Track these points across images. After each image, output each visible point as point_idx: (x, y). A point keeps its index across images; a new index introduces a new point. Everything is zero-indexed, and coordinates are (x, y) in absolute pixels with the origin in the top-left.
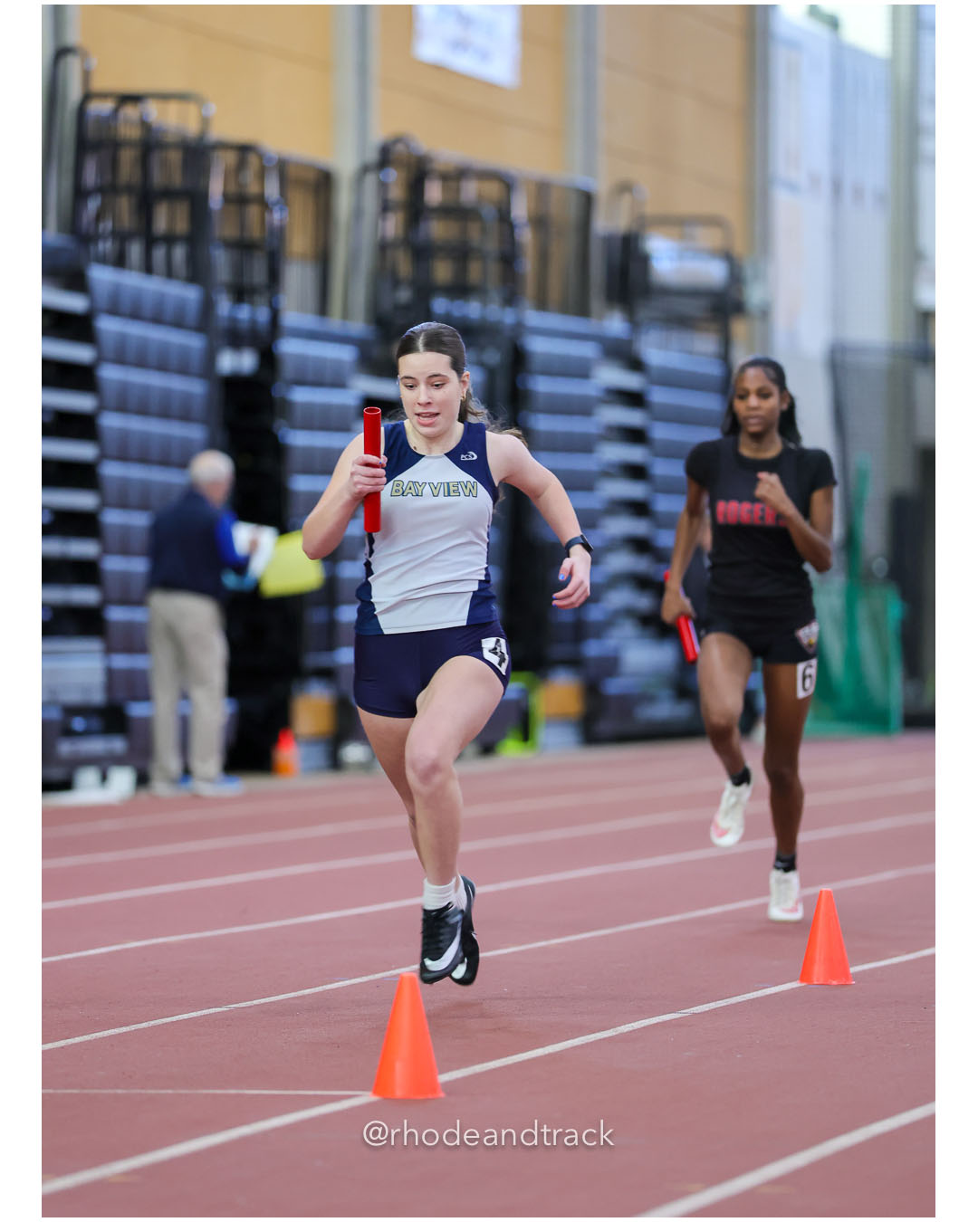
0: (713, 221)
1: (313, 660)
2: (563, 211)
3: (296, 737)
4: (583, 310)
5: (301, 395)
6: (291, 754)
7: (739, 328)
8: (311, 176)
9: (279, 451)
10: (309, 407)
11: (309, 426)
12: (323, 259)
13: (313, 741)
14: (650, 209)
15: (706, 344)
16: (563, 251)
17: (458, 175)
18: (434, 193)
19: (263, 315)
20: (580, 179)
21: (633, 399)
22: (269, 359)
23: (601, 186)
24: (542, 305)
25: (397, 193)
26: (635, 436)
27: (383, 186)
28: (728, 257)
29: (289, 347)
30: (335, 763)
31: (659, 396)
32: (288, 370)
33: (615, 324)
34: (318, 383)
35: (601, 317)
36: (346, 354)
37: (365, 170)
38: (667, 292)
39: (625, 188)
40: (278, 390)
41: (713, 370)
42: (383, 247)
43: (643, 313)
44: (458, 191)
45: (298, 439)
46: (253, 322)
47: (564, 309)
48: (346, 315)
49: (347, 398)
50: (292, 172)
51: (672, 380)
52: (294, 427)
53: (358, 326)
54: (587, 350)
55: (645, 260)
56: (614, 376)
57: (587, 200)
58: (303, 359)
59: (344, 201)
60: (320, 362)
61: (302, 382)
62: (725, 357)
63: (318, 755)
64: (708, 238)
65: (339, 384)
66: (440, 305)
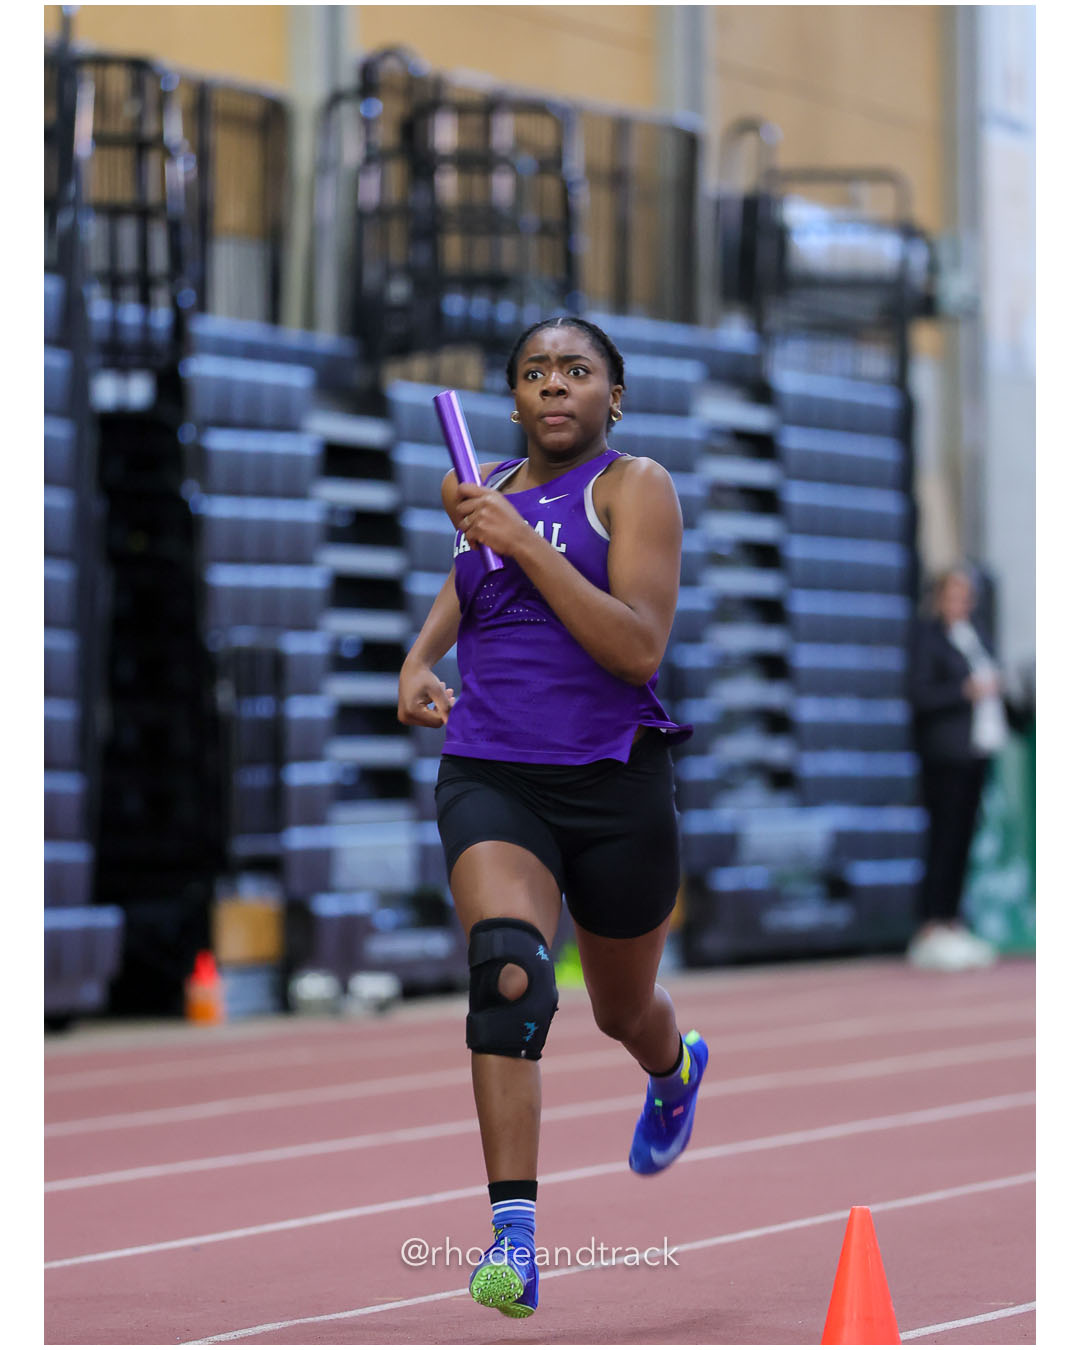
0: (880, 176)
1: (243, 846)
2: (652, 163)
3: (219, 967)
4: (686, 313)
5: (221, 441)
6: (212, 990)
7: (925, 338)
8: (254, 109)
9: (190, 526)
10: (238, 457)
11: (236, 490)
12: (273, 237)
13: (245, 968)
14: (785, 159)
15: (875, 361)
16: (652, 225)
17: (489, 107)
18: (445, 134)
19: (162, 317)
20: (682, 116)
21: (759, 446)
22: (171, 386)
23: (712, 127)
24: (621, 304)
25: (386, 135)
26: (763, 501)
27: (367, 123)
28: (909, 231)
29: (203, 368)
30: (284, 1003)
31: (795, 440)
32: (201, 404)
33: (734, 334)
34: (252, 425)
35: (714, 323)
36: (297, 378)
37: (336, 99)
38: (814, 282)
39: (748, 126)
40: (187, 434)
41: (886, 400)
42: (361, 218)
43: (776, 318)
44: (487, 130)
45: (220, 508)
46: (146, 328)
47: (657, 312)
48: (310, 321)
49: (303, 446)
50: (220, 103)
51: (817, 415)
52: (210, 490)
53: (327, 337)
54: (687, 372)
55: (780, 235)
56: (726, 410)
57: (690, 145)
58: (227, 386)
59: (304, 147)
60: (255, 390)
61: (225, 423)
62: (901, 381)
63: (256, 990)
64: (877, 201)
65: (287, 424)
66: (454, 305)
